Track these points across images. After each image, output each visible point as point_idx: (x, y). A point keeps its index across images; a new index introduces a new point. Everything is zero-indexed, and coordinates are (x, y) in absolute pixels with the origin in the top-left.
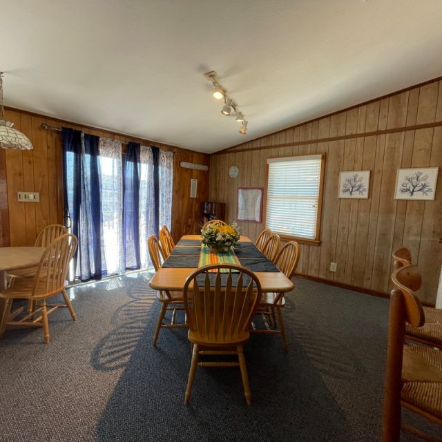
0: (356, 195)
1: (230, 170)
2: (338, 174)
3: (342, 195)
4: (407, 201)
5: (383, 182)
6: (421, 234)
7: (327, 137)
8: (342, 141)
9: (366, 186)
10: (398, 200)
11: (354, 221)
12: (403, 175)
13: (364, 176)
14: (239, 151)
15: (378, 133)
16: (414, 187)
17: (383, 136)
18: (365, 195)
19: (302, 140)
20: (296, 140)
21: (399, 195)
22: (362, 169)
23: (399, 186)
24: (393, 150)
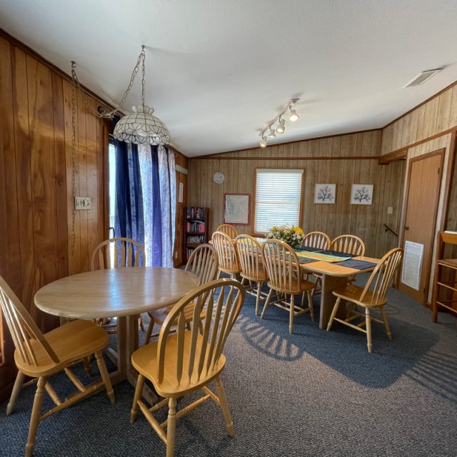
0: (327, 201)
1: (215, 176)
2: (314, 186)
3: (317, 201)
4: (357, 205)
5: (344, 193)
6: (365, 226)
7: (305, 156)
8: (316, 161)
9: (334, 195)
10: (352, 205)
11: (326, 220)
12: (356, 188)
13: (332, 188)
14: (224, 158)
15: (340, 158)
16: (362, 196)
17: (343, 160)
18: (333, 201)
19: (285, 156)
20: (280, 156)
21: (353, 202)
22: (330, 183)
23: (353, 196)
24: (349, 171)
